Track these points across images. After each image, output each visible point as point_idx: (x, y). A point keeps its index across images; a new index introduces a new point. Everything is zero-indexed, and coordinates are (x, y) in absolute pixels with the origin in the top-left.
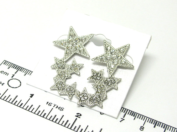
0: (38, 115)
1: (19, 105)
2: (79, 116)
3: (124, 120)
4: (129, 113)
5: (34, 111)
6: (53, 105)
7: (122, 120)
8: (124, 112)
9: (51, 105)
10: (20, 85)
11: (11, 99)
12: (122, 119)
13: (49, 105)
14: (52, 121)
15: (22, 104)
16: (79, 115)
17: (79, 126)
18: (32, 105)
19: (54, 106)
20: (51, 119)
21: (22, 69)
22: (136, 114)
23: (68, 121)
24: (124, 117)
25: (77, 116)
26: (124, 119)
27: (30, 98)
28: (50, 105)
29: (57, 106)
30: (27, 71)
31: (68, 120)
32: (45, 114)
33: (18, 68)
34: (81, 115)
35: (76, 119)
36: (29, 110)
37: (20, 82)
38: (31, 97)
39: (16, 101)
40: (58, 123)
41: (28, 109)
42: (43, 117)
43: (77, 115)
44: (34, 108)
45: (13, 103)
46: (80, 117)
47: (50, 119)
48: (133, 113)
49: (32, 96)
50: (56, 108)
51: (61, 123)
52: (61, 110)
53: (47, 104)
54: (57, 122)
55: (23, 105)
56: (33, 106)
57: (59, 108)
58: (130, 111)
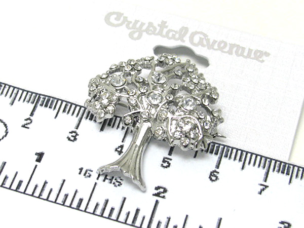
0: (63, 205)
1: (14, 187)
2: (162, 195)
3: (267, 189)
4: (277, 168)
5: (52, 198)
6: (94, 175)
7: (263, 189)
8: (264, 167)
9: (90, 176)
12: (262, 185)
13: (85, 175)
14: (102, 216)
15: (21, 182)
16: (162, 190)
18: (46, 183)
20: (98, 212)
22: (292, 167)
23: (138, 211)
24: (265, 181)
25: (157, 195)
26: (266, 187)
27: (37, 163)
28: (87, 174)
30: (16, 90)
32: (81, 200)
34: (165, 191)
35: (157, 202)
36: (40, 195)
37: (5, 125)
38: (39, 160)
40: (115, 219)
41: (37, 194)
42: (78, 208)
43: (156, 192)
44: (51, 190)
46: (164, 197)
47: (94, 211)
48: (284, 166)
49: (40, 156)
50: (104, 181)
51: (122, 218)
52: (117, 184)
53: (80, 173)
54: (114, 216)
56: (47, 185)
58: (278, 163)
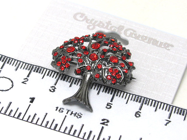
10: (13, 86)
11: (3, 108)
17: (108, 138)
19: (68, 112)
21: (10, 59)
29: (72, 112)
31: (92, 130)
33: (4, 58)
39: (11, 111)
45: (6, 114)
55: (21, 115)
57: (75, 114)
